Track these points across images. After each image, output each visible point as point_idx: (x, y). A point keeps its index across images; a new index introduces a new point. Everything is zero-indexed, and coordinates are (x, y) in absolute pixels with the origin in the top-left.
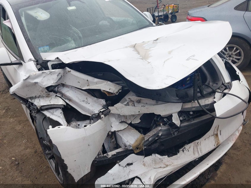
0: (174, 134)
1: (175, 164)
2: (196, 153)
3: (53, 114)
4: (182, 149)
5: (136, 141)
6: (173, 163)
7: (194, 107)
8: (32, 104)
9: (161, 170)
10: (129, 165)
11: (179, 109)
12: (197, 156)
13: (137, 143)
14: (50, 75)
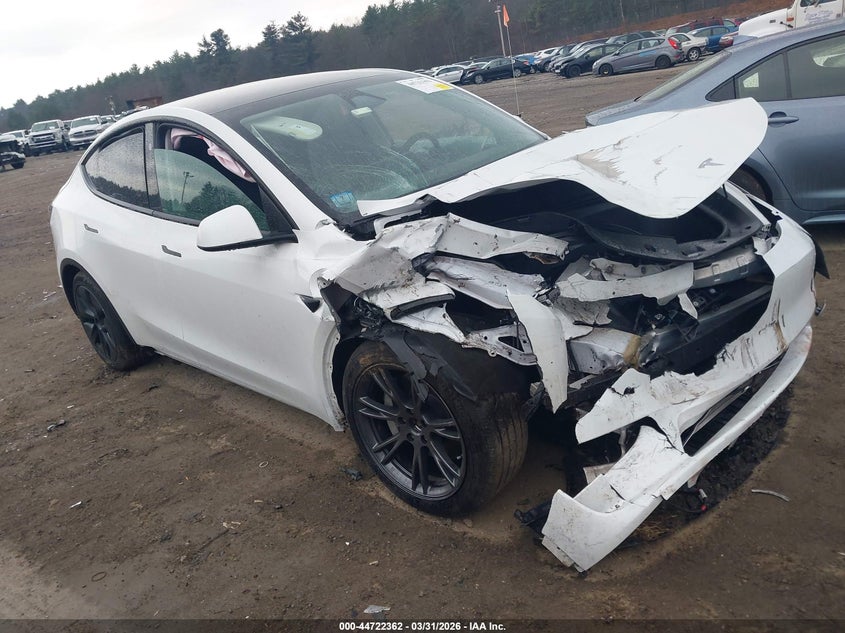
0: (689, 338)
1: (714, 390)
2: (749, 364)
3: (422, 321)
4: (720, 355)
5: (628, 346)
6: (708, 389)
7: (718, 276)
8: (373, 305)
9: (687, 407)
10: (629, 391)
11: (689, 284)
12: (750, 370)
13: (631, 351)
14: (421, 231)
